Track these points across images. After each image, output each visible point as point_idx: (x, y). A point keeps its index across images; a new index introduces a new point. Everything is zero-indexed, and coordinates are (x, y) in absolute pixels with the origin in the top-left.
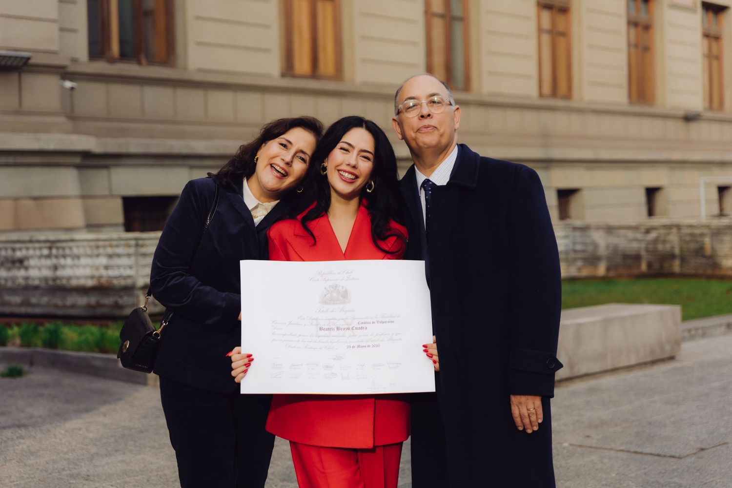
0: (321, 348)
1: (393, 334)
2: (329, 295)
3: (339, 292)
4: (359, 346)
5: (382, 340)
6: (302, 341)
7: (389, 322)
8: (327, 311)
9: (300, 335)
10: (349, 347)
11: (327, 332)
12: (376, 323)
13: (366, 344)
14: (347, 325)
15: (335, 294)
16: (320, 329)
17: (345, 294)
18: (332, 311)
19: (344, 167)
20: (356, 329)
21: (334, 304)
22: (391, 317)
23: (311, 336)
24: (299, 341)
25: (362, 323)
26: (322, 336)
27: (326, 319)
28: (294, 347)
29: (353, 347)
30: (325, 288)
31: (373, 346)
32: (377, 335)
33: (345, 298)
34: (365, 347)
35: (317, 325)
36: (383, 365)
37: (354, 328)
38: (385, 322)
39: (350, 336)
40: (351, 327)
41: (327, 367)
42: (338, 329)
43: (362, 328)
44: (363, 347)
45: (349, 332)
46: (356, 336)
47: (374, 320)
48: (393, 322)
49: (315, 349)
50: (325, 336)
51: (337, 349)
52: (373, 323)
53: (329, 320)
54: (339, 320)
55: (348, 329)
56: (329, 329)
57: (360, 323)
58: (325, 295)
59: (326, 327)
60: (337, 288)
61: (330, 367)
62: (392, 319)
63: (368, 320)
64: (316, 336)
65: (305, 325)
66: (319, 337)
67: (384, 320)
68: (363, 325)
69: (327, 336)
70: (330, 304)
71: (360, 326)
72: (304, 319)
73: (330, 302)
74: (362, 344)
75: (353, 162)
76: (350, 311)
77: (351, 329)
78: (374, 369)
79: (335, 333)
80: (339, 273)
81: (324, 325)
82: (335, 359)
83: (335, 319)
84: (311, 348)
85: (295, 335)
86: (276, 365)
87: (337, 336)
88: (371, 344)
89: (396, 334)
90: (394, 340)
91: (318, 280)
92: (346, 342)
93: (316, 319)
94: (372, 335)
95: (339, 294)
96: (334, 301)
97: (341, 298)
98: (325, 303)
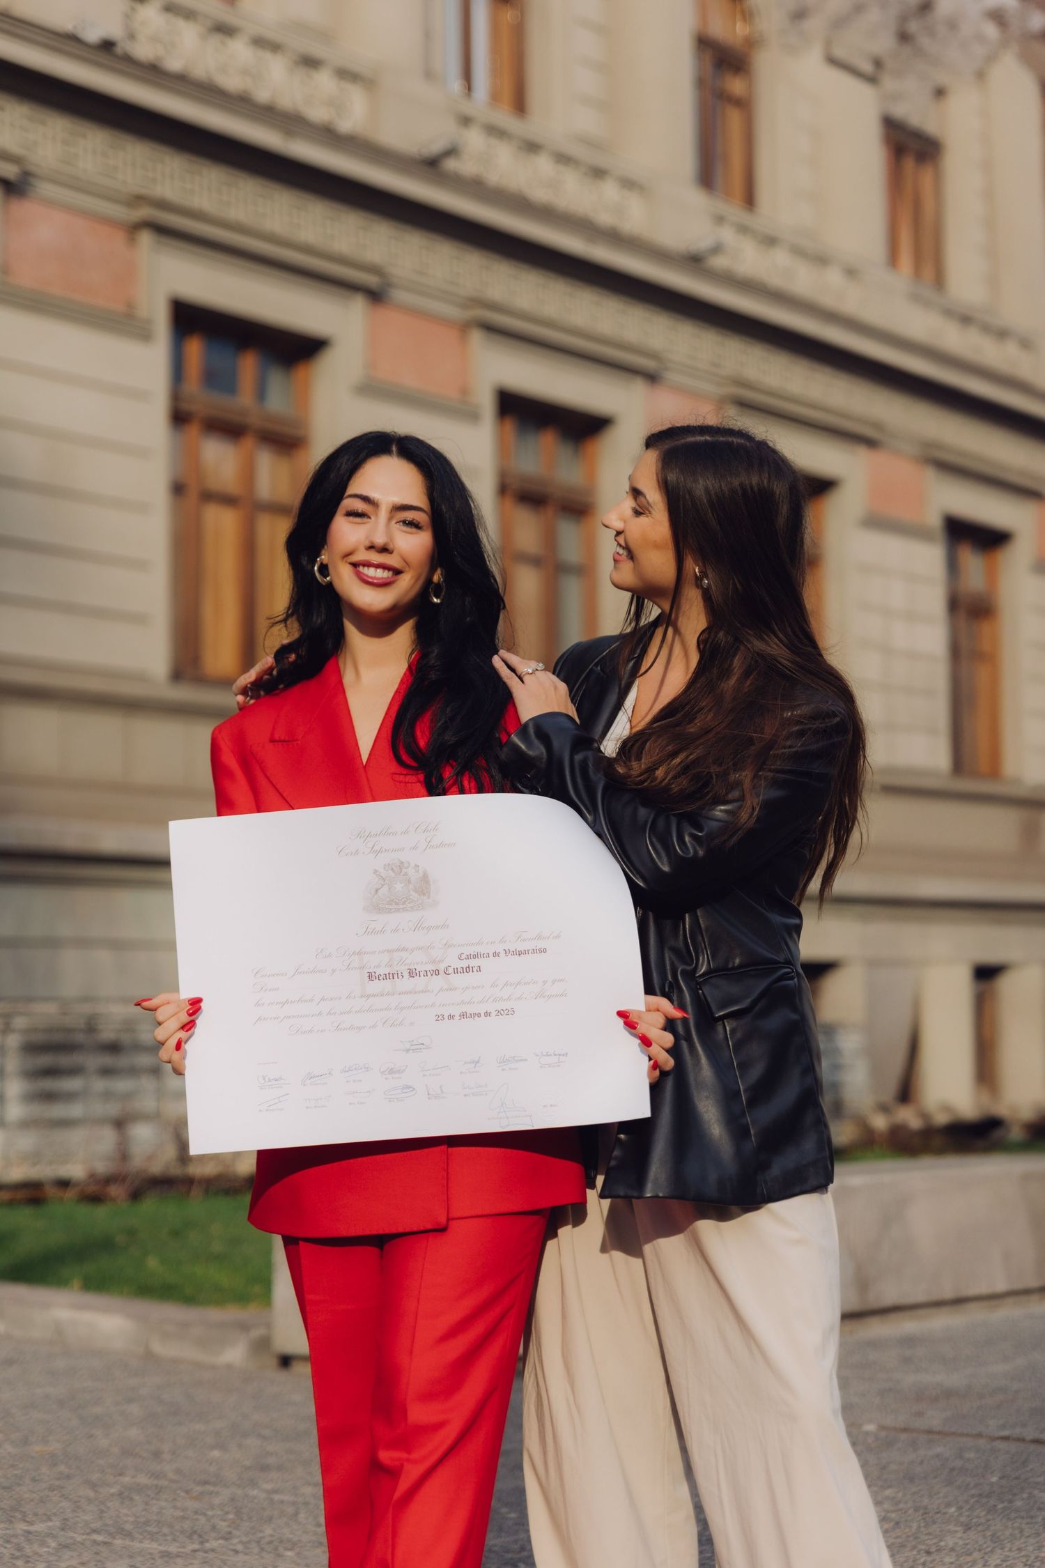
0: (374, 1026)
2: (385, 889)
3: (409, 882)
4: (463, 1015)
5: (520, 998)
6: (329, 1013)
7: (534, 951)
8: (383, 931)
9: (323, 999)
10: (440, 1018)
11: (386, 985)
12: (503, 953)
13: (481, 1009)
14: (434, 962)
15: (399, 887)
16: (371, 977)
17: (424, 886)
18: (396, 930)
19: (362, 556)
20: (456, 971)
21: (398, 910)
22: (539, 937)
23: (348, 996)
24: (320, 1014)
25: (469, 957)
26: (374, 995)
27: (383, 952)
28: (310, 1031)
29: (451, 1017)
30: (375, 871)
31: (499, 1013)
32: (506, 984)
33: (424, 894)
34: (479, 1015)
35: (362, 968)
36: (526, 1060)
37: (450, 970)
38: (526, 952)
39: (441, 990)
40: (442, 967)
41: (391, 1071)
42: (411, 973)
43: (468, 969)
44: (473, 1016)
45: (437, 982)
46: (455, 988)
47: (500, 949)
48: (545, 951)
49: (360, 1028)
50: (382, 995)
51: (412, 1024)
52: (496, 954)
53: (388, 951)
54: (413, 950)
55: (436, 972)
56: (390, 976)
57: (463, 956)
58: (377, 891)
59: (383, 971)
60: (404, 871)
61: (398, 1071)
62: (541, 945)
63: (482, 949)
64: (362, 996)
65: (334, 971)
66: (368, 996)
67: (521, 947)
68: (473, 963)
69: (388, 994)
70: (390, 911)
71: (465, 964)
72: (330, 955)
73: (387, 906)
74: (470, 1009)
75: (380, 540)
76: (438, 927)
77: (441, 972)
78: (503, 1070)
79: (406, 983)
80: (406, 832)
81: (378, 966)
82: (408, 1051)
83: (404, 949)
84: (351, 1028)
85: (312, 1000)
86: (270, 1081)
87: (411, 993)
88: (492, 1008)
89: (554, 982)
90: (549, 997)
91: (357, 852)
92: (433, 1005)
93: (359, 953)
94: (494, 985)
95: (411, 885)
96: (397, 904)
97: (414, 896)
98: (378, 909)
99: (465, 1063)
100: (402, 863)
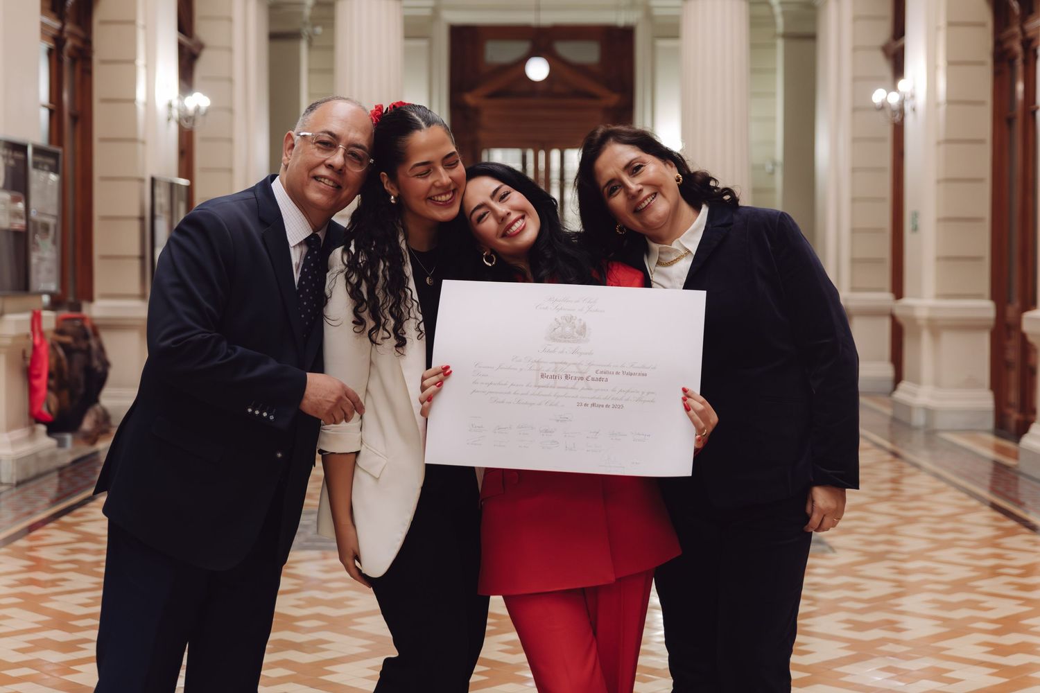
0: (540, 404)
1: (643, 393)
2: (560, 329)
3: (575, 327)
4: (593, 405)
5: (627, 400)
6: (515, 393)
7: (639, 374)
8: (554, 351)
9: (512, 385)
10: (579, 404)
11: (551, 381)
12: (621, 373)
13: (604, 403)
14: (581, 372)
15: (568, 329)
16: (542, 376)
17: (583, 330)
18: (562, 352)
20: (593, 379)
21: (565, 341)
22: (643, 367)
23: (528, 385)
24: (509, 393)
25: (601, 372)
26: (543, 387)
27: (552, 363)
28: (503, 402)
29: (586, 405)
30: (556, 319)
31: (614, 406)
32: (621, 391)
33: (582, 335)
34: (603, 406)
35: (538, 370)
36: (626, 435)
37: (590, 378)
38: (635, 374)
39: (583, 389)
40: (585, 376)
41: (546, 431)
42: (567, 377)
43: (600, 379)
44: (599, 406)
45: (581, 384)
46: (591, 389)
47: (620, 370)
48: (646, 375)
49: (531, 404)
50: (548, 387)
51: (563, 406)
52: (617, 373)
53: (555, 363)
54: (570, 364)
55: (582, 378)
56: (554, 377)
57: (599, 372)
58: (555, 329)
59: (550, 373)
60: (573, 321)
61: (550, 432)
62: (644, 371)
63: (610, 369)
64: (536, 386)
65: (521, 370)
66: (539, 387)
67: (633, 371)
68: (604, 376)
69: (551, 387)
70: (560, 341)
71: (599, 376)
72: (520, 361)
73: (560, 339)
74: (598, 402)
76: (586, 354)
77: (585, 379)
78: (612, 439)
79: (562, 382)
80: (578, 301)
81: (547, 371)
82: (558, 421)
83: (565, 363)
84: (526, 403)
85: (505, 384)
86: (476, 427)
87: (564, 388)
88: (610, 403)
89: (648, 393)
90: (644, 401)
91: (547, 308)
92: (577, 397)
93: (538, 361)
94: (613, 390)
95: (575, 330)
96: (565, 338)
97: (576, 334)
98: (553, 339)
99: (591, 432)
100: (572, 317)
